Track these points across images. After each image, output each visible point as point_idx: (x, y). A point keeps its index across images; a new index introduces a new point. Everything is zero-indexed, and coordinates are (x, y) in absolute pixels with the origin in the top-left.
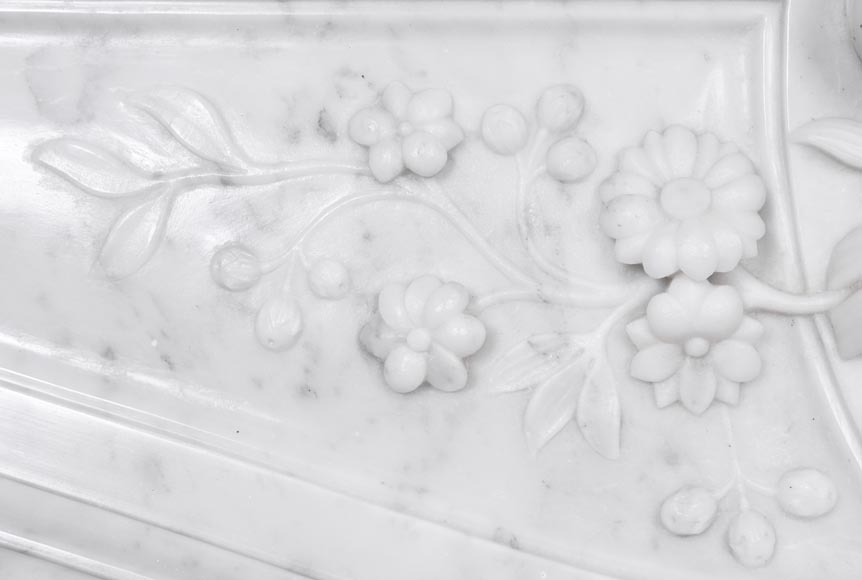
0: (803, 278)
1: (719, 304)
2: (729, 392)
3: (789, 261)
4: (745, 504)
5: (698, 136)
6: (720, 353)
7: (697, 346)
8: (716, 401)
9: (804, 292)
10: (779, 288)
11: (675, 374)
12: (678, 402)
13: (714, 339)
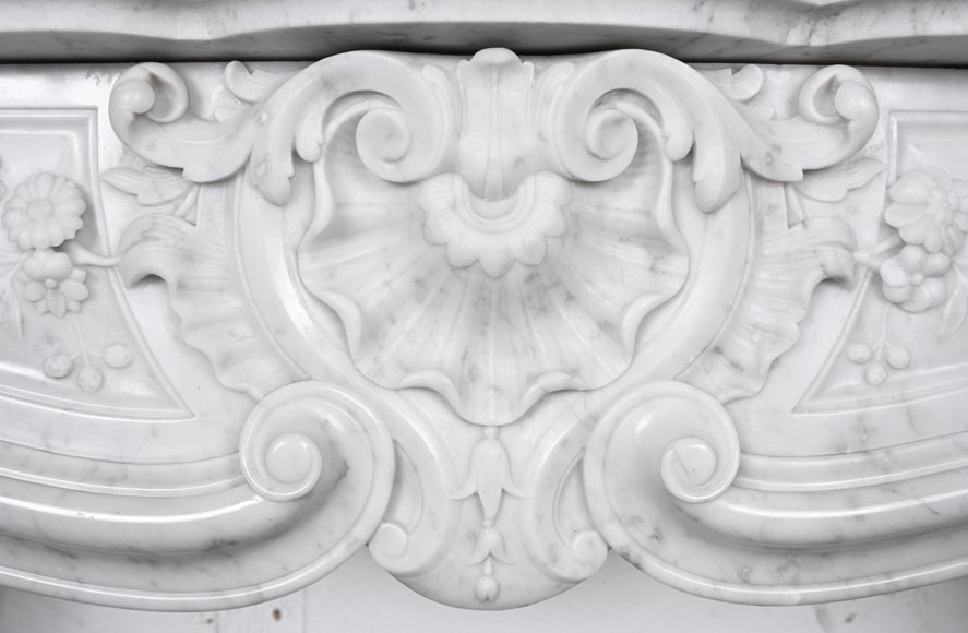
0: (109, 248)
1: (58, 262)
2: (74, 306)
3: (103, 240)
4: (86, 361)
5: (55, 177)
6: (64, 286)
7: (50, 283)
8: (68, 311)
9: (110, 256)
10: (99, 254)
11: (43, 297)
12: (49, 312)
13: (59, 280)
